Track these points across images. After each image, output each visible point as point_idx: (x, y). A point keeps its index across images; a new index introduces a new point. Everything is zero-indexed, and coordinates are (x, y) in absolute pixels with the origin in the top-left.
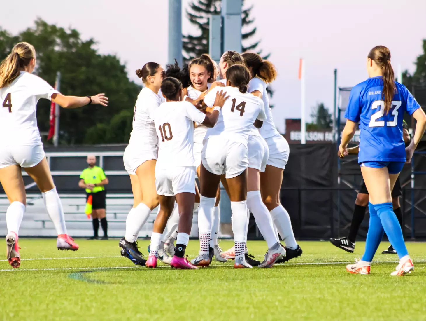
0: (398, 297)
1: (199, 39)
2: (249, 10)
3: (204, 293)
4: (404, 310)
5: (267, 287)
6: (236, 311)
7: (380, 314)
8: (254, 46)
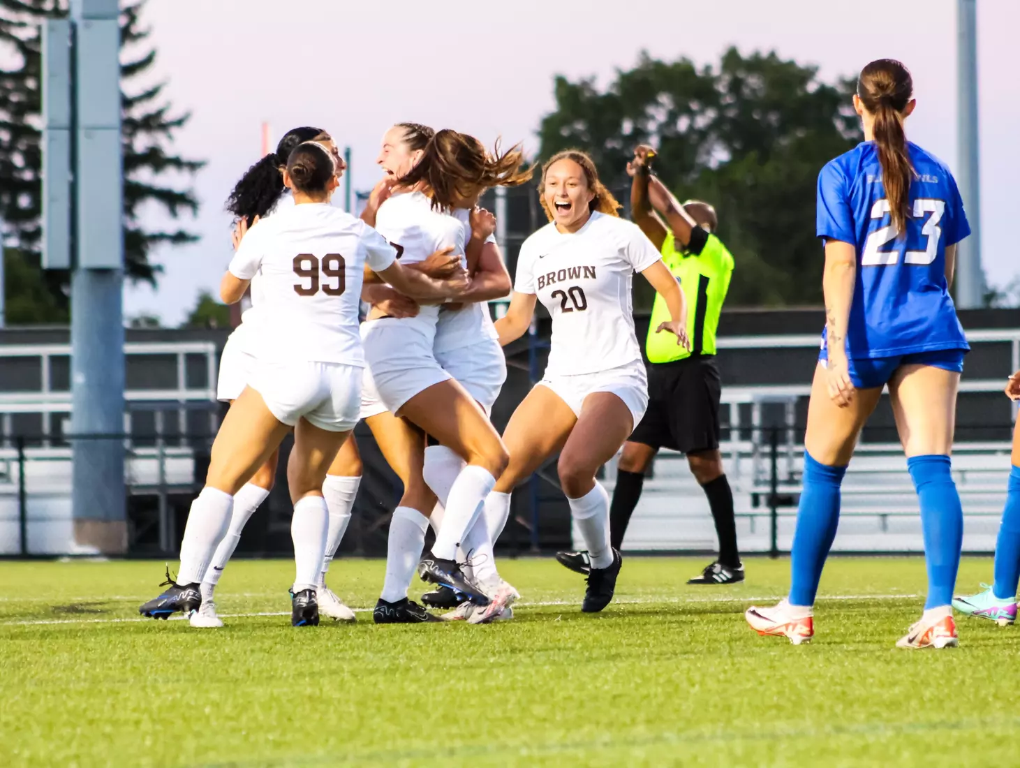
0: (498, 689)
1: (18, 77)
2: (137, 7)
3: (30, 688)
4: (510, 721)
5: (185, 671)
6: (108, 729)
7: (454, 730)
8: (150, 94)
